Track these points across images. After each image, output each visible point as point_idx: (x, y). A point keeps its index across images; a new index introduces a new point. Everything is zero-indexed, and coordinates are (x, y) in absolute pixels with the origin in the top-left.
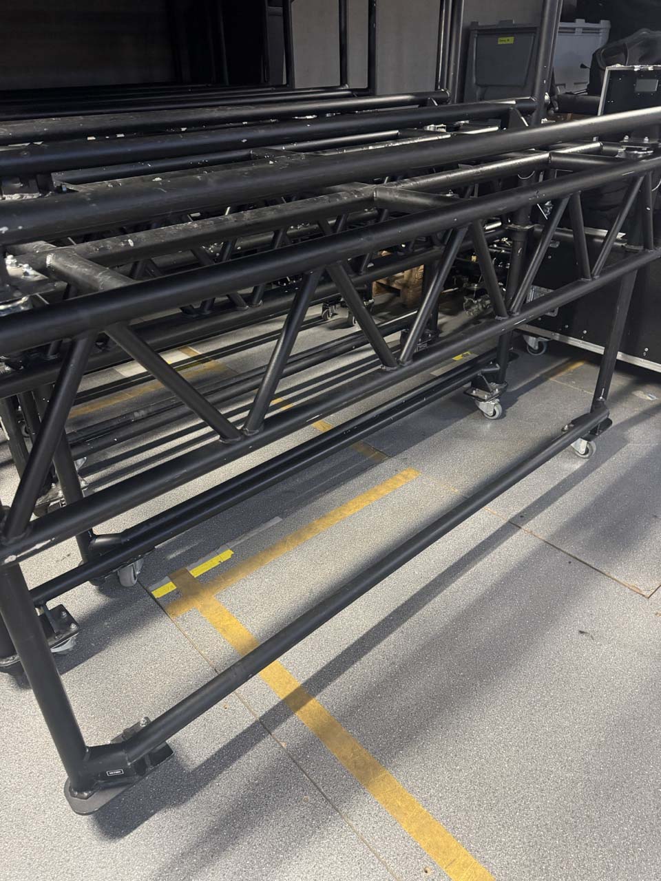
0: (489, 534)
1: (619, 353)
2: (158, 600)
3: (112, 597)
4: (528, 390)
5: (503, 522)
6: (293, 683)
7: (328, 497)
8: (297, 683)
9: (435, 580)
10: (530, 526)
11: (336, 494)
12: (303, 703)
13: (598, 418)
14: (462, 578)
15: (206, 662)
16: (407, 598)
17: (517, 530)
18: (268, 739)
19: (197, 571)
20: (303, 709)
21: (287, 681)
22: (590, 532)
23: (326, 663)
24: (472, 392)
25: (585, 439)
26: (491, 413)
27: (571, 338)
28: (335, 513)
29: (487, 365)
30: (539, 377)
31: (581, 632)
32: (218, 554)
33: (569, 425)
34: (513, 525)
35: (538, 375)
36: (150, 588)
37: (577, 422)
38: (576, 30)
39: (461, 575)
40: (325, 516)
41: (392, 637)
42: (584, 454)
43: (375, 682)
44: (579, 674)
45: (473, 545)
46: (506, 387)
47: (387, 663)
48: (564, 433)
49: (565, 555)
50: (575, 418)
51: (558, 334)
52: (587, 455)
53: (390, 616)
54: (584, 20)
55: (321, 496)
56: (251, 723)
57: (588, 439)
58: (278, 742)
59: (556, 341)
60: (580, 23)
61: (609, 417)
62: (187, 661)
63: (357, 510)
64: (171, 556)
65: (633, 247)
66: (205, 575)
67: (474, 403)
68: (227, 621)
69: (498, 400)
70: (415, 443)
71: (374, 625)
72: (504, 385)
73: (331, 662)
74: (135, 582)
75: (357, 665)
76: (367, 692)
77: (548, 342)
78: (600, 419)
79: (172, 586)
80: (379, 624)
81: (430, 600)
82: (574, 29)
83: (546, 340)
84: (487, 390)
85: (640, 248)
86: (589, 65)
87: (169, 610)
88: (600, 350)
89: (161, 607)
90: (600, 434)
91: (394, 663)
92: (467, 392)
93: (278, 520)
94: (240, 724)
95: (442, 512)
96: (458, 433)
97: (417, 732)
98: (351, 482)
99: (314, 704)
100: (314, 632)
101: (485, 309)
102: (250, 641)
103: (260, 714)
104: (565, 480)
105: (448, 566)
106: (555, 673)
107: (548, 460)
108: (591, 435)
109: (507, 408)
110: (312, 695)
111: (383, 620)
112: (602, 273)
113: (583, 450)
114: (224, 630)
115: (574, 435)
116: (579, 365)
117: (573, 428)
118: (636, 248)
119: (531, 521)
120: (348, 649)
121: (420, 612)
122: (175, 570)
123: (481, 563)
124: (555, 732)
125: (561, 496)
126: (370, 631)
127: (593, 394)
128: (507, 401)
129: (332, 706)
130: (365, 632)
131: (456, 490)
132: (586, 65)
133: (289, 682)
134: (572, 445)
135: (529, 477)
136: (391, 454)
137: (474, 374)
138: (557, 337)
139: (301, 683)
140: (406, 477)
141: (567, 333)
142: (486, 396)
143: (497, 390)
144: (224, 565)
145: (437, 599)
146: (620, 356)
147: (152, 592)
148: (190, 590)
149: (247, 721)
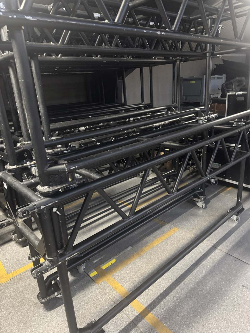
0: (206, 251)
1: (244, 184)
2: (92, 278)
3: (76, 277)
4: (213, 198)
5: (211, 246)
6: (142, 307)
7: (148, 238)
8: (144, 307)
9: (189, 269)
10: (220, 247)
11: (150, 237)
12: (147, 315)
13: (240, 207)
14: (198, 267)
15: (111, 300)
16: (180, 275)
17: (216, 249)
18: (136, 328)
19: (104, 267)
20: (147, 317)
21: (140, 306)
22: (242, 249)
23: (153, 300)
24: (194, 199)
25: (236, 215)
26: (202, 206)
27: (226, 179)
28: (150, 245)
29: (198, 190)
30: (217, 193)
31: (243, 286)
32: (111, 261)
33: (229, 210)
34: (214, 247)
35: (216, 192)
36: (89, 273)
37: (232, 209)
38: (215, 78)
39: (198, 266)
40: (147, 246)
41: (176, 290)
42: (236, 221)
43: (172, 306)
44: (244, 301)
45: (201, 255)
46: (206, 197)
47: (175, 299)
48: (228, 213)
49: (234, 258)
50: (231, 208)
51: (222, 178)
52: (237, 221)
53: (174, 282)
54: (217, 75)
55: (145, 238)
56: (129, 322)
57: (237, 215)
58: (140, 329)
59: (221, 180)
60: (216, 76)
61: (243, 207)
62: (104, 300)
63: (158, 243)
64: (95, 262)
65: (243, 151)
66: (107, 269)
67: (195, 203)
68: (116, 285)
69: (203, 202)
70: (176, 218)
71: (169, 285)
72: (205, 197)
73: (155, 299)
74: (83, 271)
75: (164, 300)
76: (169, 310)
77: (218, 181)
78: (240, 208)
79: (96, 273)
80: (171, 285)
81: (188, 276)
82: (214, 78)
83: (218, 180)
84: (199, 198)
85: (246, 151)
86: (221, 88)
87: (96, 281)
88: (237, 183)
89: (93, 280)
90: (241, 213)
91: (177, 299)
92: (193, 199)
93: (130, 248)
94: (125, 323)
95: (189, 243)
96: (191, 214)
97: (189, 324)
98: (155, 233)
99: (151, 315)
100: (148, 289)
101: (194, 169)
102: (125, 292)
103: (132, 319)
104: (230, 230)
105: (193, 263)
106: (235, 301)
107: (224, 223)
108: (238, 214)
109: (207, 205)
110: (149, 312)
111: (172, 284)
112: (234, 161)
113: (235, 219)
114: (116, 288)
115: (232, 214)
116: (230, 188)
117: (231, 211)
118: (244, 151)
119: (221, 246)
120: (161, 294)
121: (185, 280)
122: (97, 267)
123: (204, 261)
124: (238, 323)
125: (230, 236)
126: (168, 288)
127: (236, 198)
128: (207, 202)
129: (157, 315)
130: (166, 288)
131: (193, 235)
132: (220, 89)
133: (141, 307)
134: (232, 217)
135: (218, 229)
136: (168, 222)
137: (194, 193)
138: (221, 179)
139: (145, 307)
140: (174, 231)
141: (225, 178)
142: (199, 201)
143: (203, 198)
144: (113, 264)
145: (190, 275)
146: (244, 185)
147: (90, 275)
148: (102, 274)
149: (128, 321)
